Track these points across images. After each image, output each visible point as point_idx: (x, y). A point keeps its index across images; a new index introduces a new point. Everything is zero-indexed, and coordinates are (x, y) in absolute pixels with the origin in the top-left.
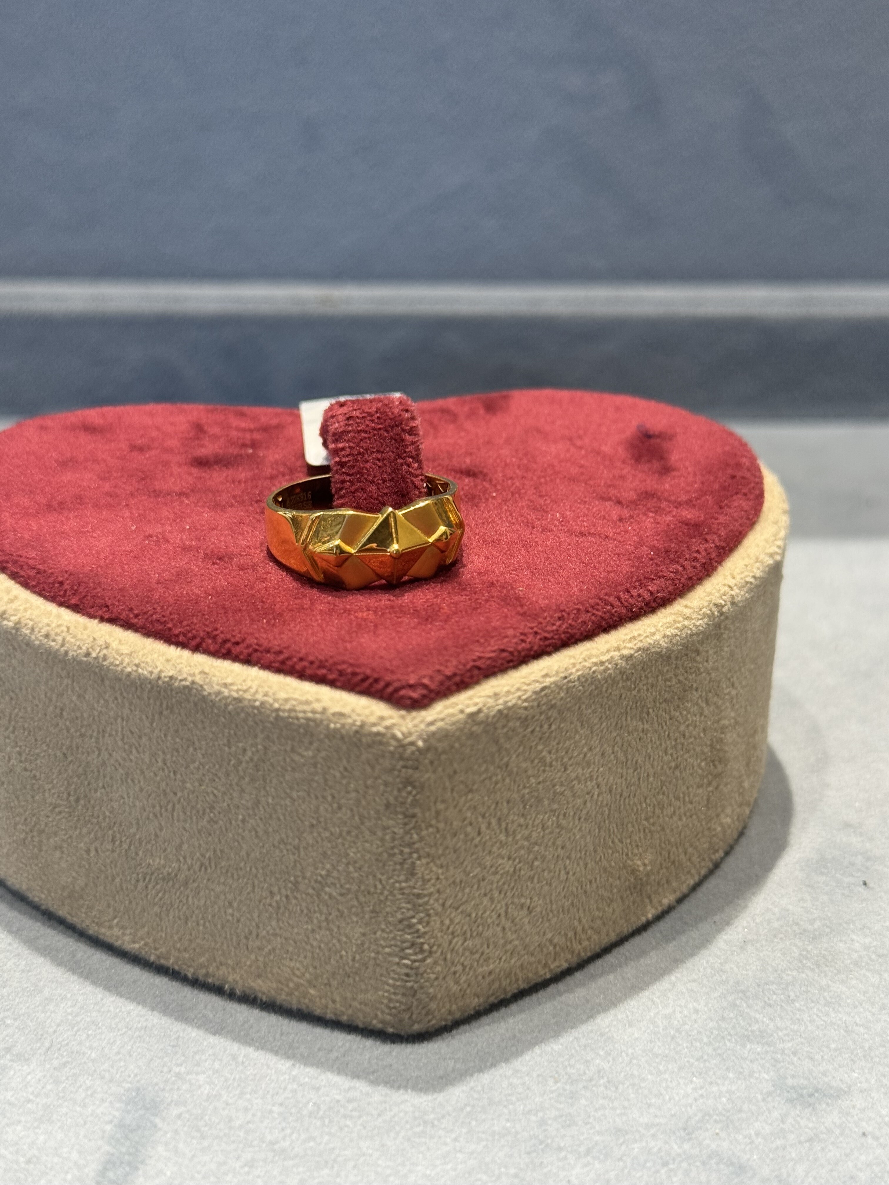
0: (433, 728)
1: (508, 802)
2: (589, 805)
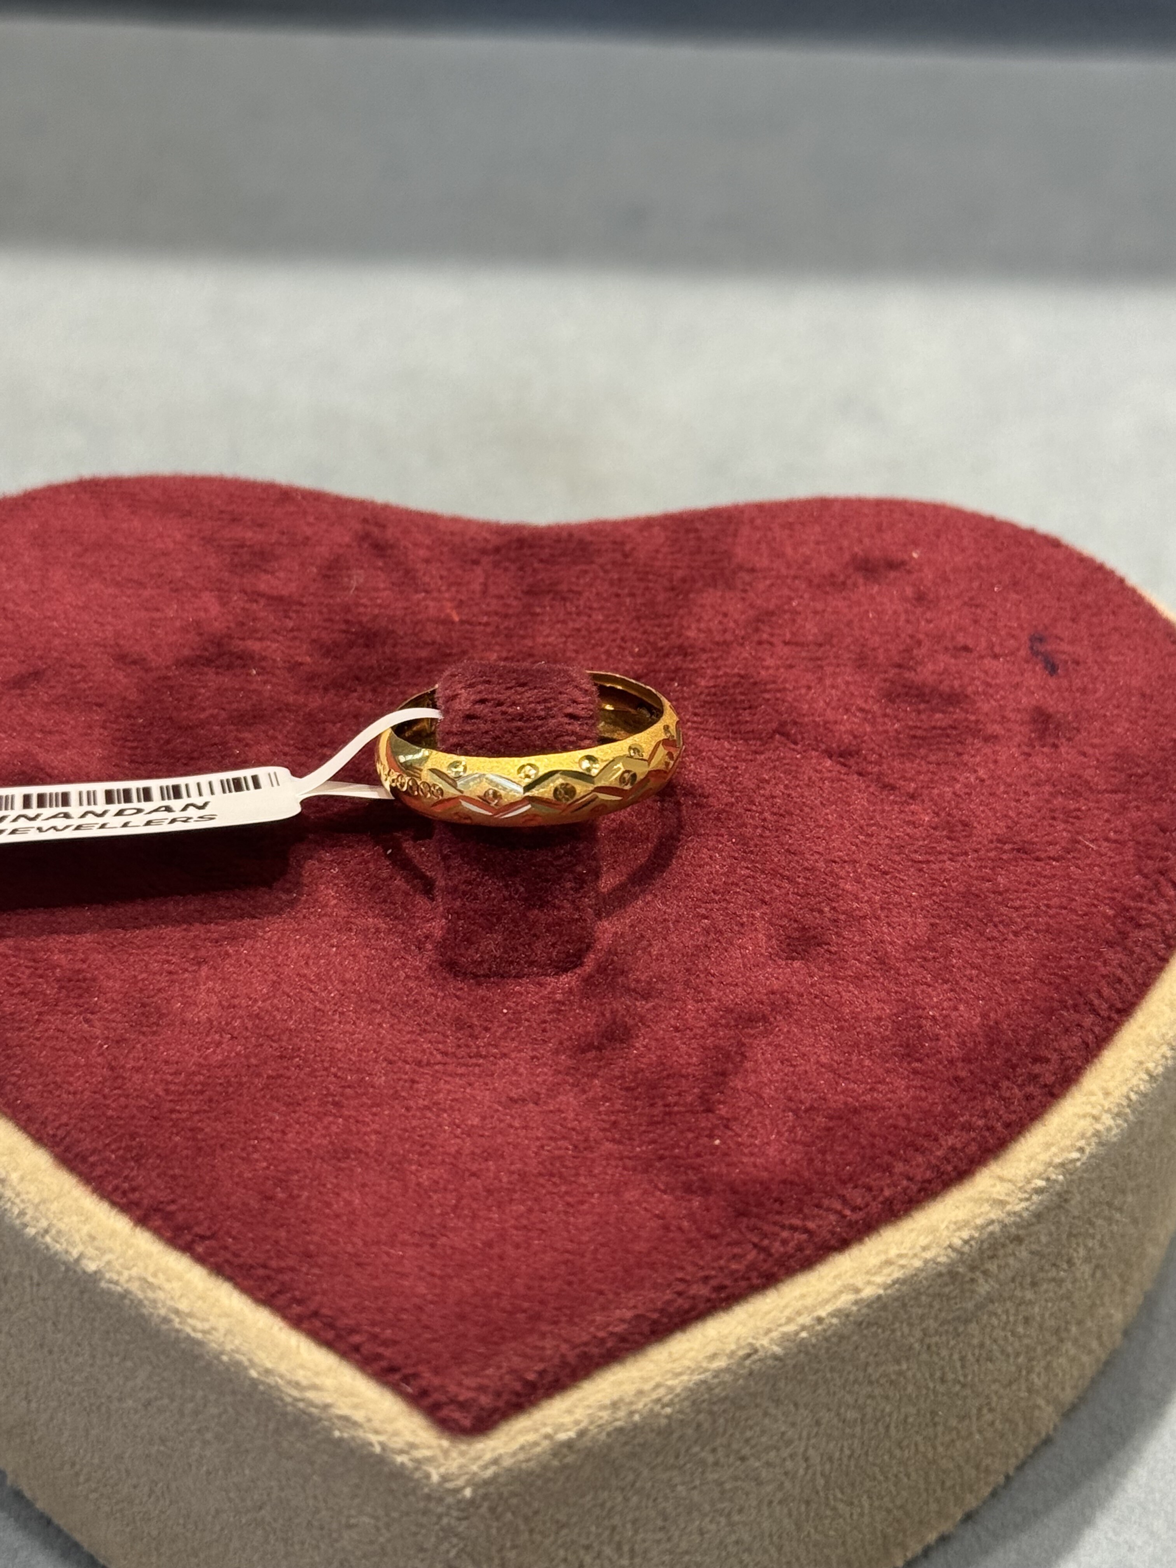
0: (494, 1470)
1: (634, 1522)
2: (788, 1485)
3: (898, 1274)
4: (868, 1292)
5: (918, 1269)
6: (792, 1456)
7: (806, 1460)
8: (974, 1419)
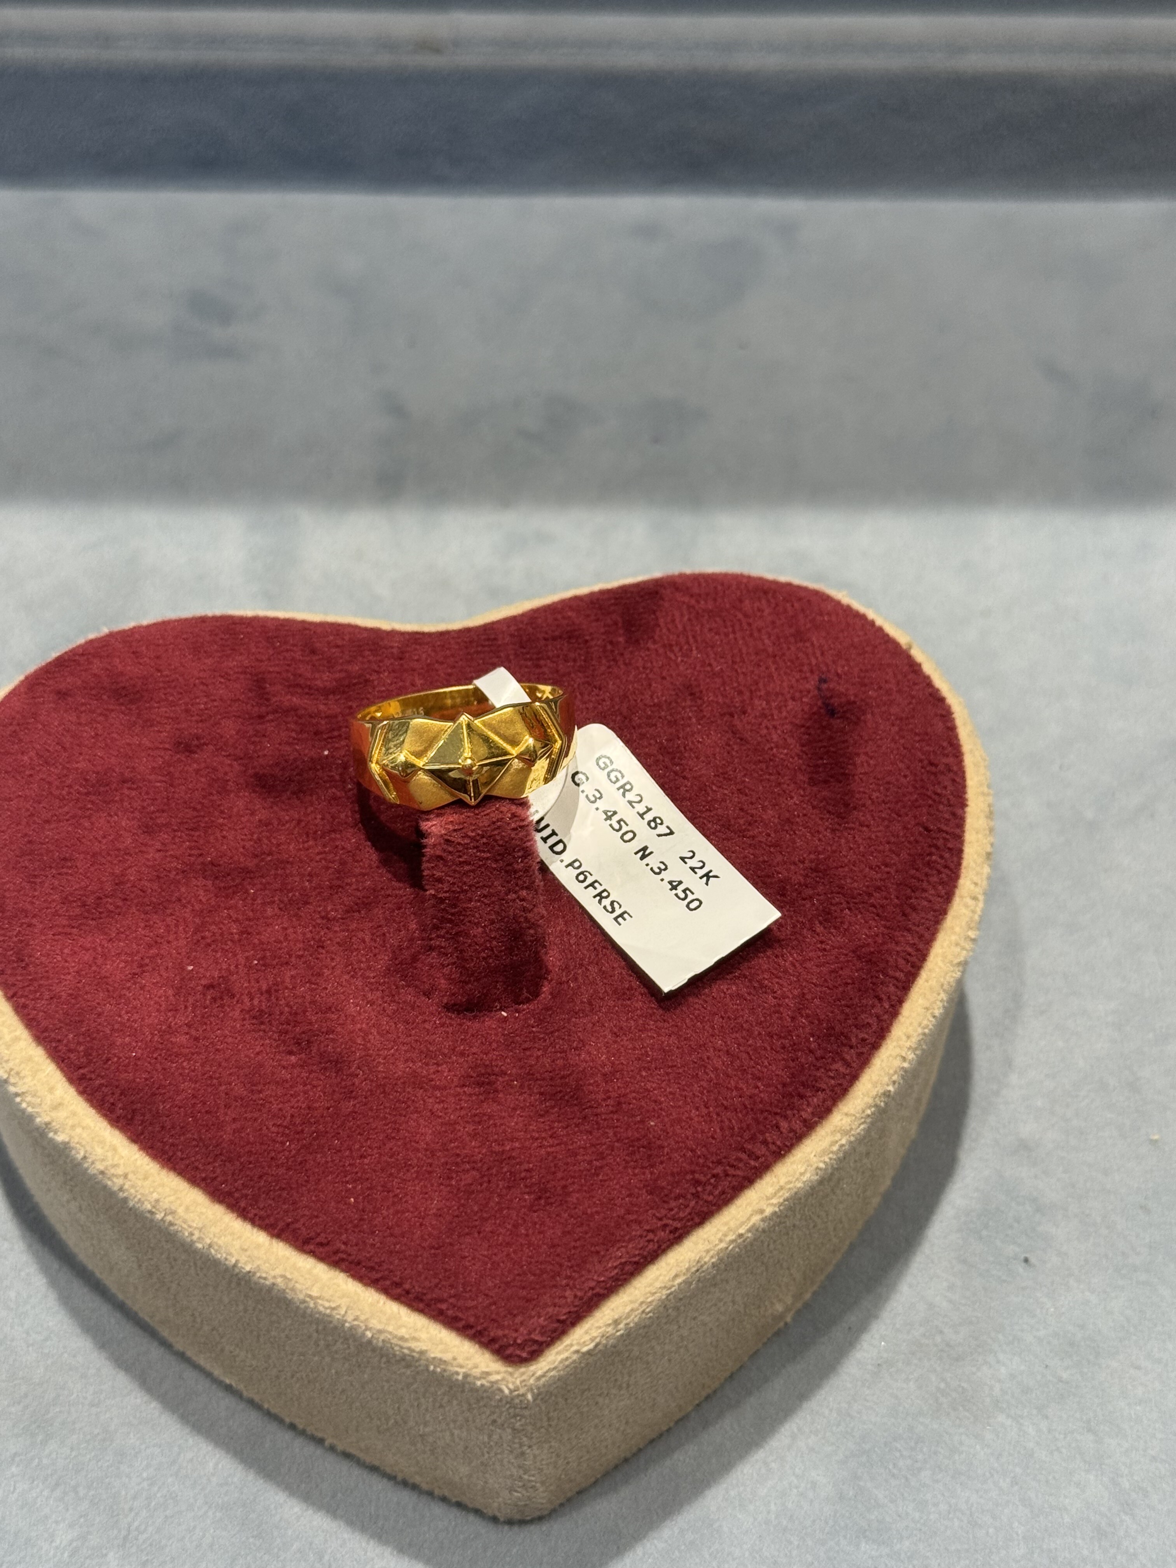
0: (543, 1379)
1: (629, 1372)
3: (787, 1195)
4: (769, 1211)
5: (799, 1189)
6: (725, 1303)
7: (734, 1302)
8: (831, 1233)
